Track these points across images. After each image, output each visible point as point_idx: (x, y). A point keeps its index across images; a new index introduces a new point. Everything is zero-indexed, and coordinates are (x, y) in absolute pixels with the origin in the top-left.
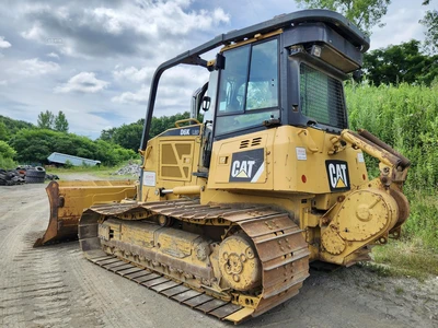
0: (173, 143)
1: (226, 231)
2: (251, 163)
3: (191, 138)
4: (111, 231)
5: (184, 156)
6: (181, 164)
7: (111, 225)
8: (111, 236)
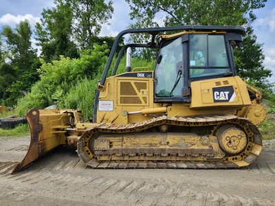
0: (132, 82)
1: (215, 128)
2: (227, 93)
3: (146, 79)
4: (111, 143)
5: (142, 90)
6: (140, 95)
7: (110, 138)
8: (111, 146)
